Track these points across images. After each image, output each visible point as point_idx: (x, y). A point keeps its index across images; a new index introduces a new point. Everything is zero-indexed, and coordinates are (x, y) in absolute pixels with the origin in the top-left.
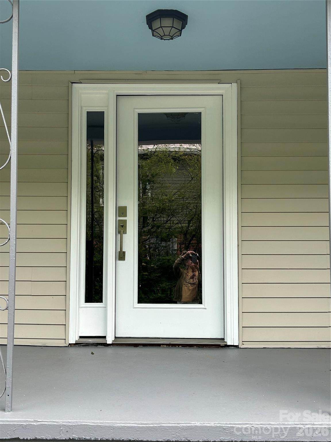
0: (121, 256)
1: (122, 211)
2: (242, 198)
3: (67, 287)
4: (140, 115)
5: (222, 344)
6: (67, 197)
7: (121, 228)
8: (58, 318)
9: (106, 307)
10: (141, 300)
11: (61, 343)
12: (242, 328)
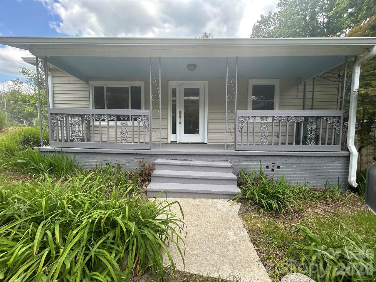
0: (180, 123)
1: (180, 112)
2: (209, 106)
3: (168, 130)
4: (185, 89)
5: (203, 143)
6: (167, 109)
7: (180, 116)
8: (166, 137)
9: (177, 135)
10: (185, 134)
11: (167, 143)
12: (208, 139)
